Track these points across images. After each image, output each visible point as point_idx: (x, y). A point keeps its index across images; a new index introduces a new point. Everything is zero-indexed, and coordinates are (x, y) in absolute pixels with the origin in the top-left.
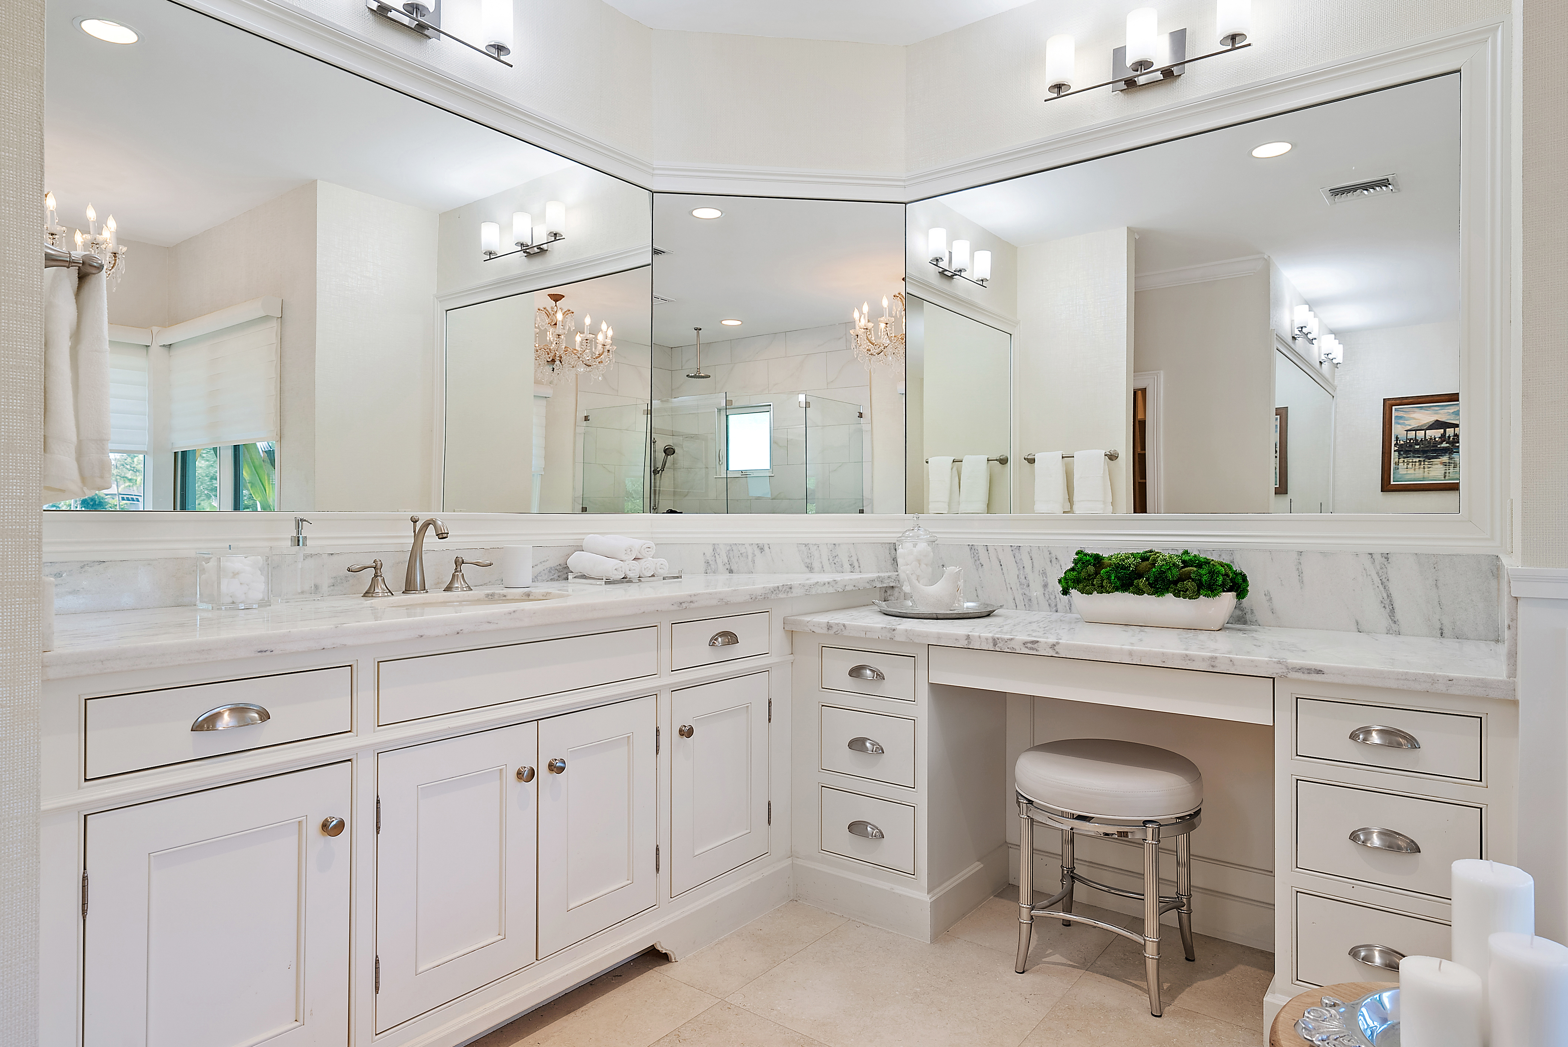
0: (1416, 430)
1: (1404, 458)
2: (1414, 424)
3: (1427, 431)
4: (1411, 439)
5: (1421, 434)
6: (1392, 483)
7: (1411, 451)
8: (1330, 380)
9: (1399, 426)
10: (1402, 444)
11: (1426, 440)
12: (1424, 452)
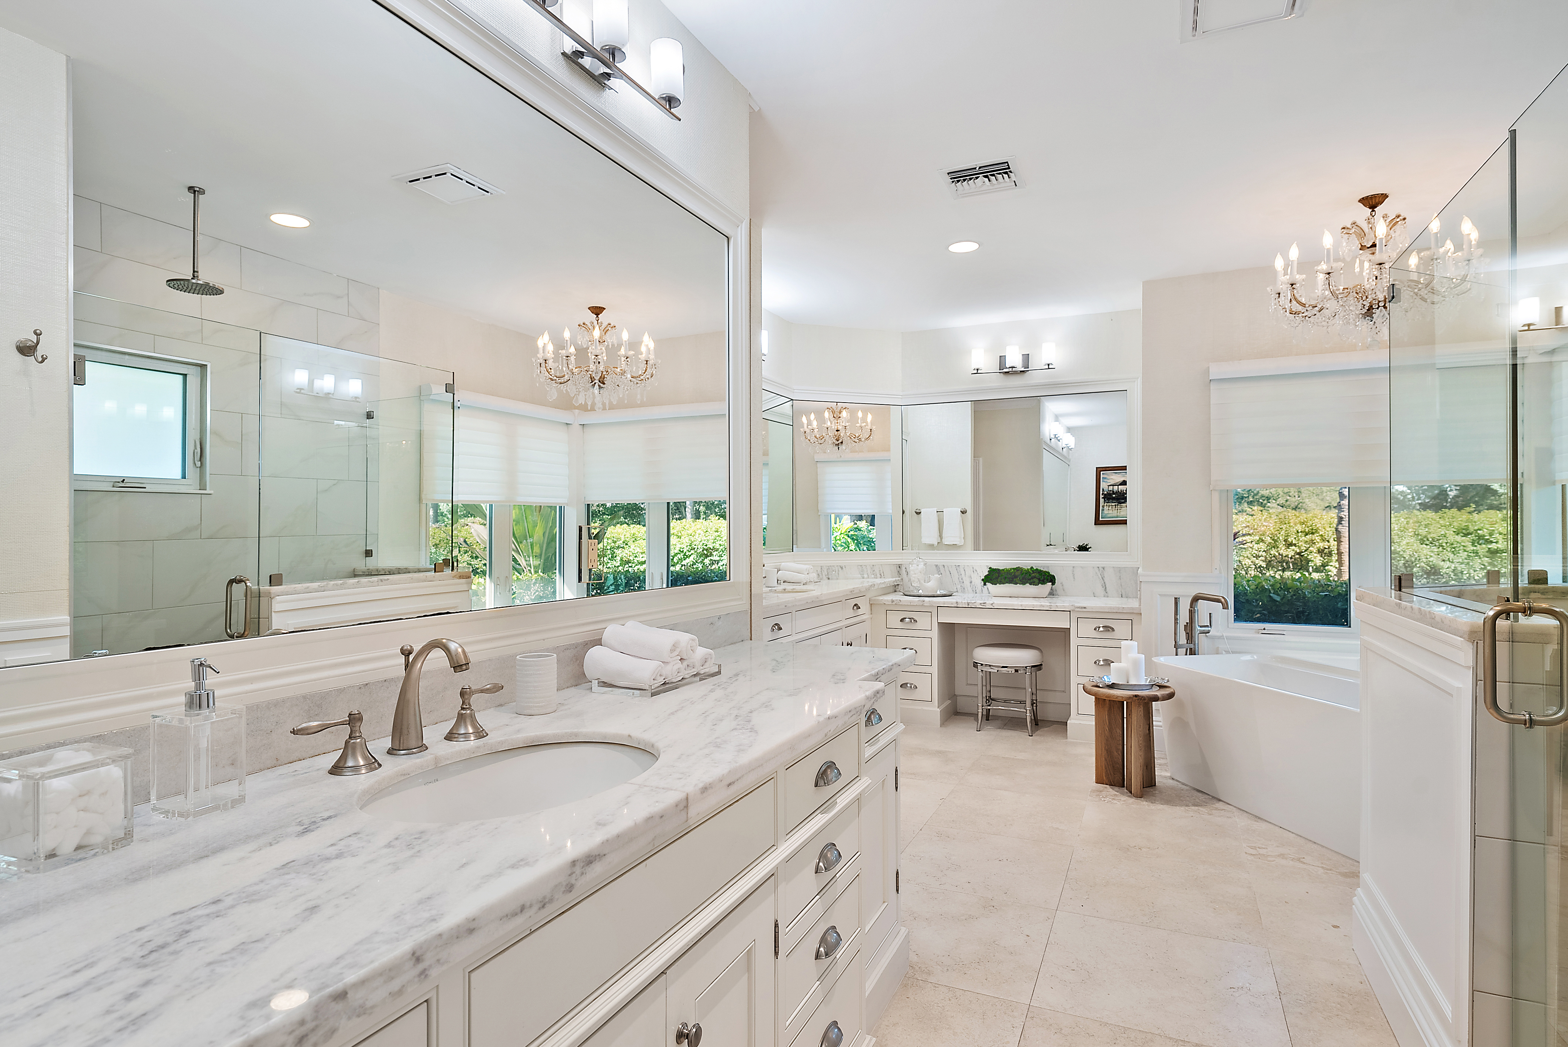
0: (1113, 486)
1: (1107, 503)
2: (1112, 483)
3: (1119, 486)
4: (1110, 491)
6: (1101, 519)
7: (1110, 498)
8: (1067, 457)
9: (1104, 483)
10: (1106, 494)
11: (1118, 491)
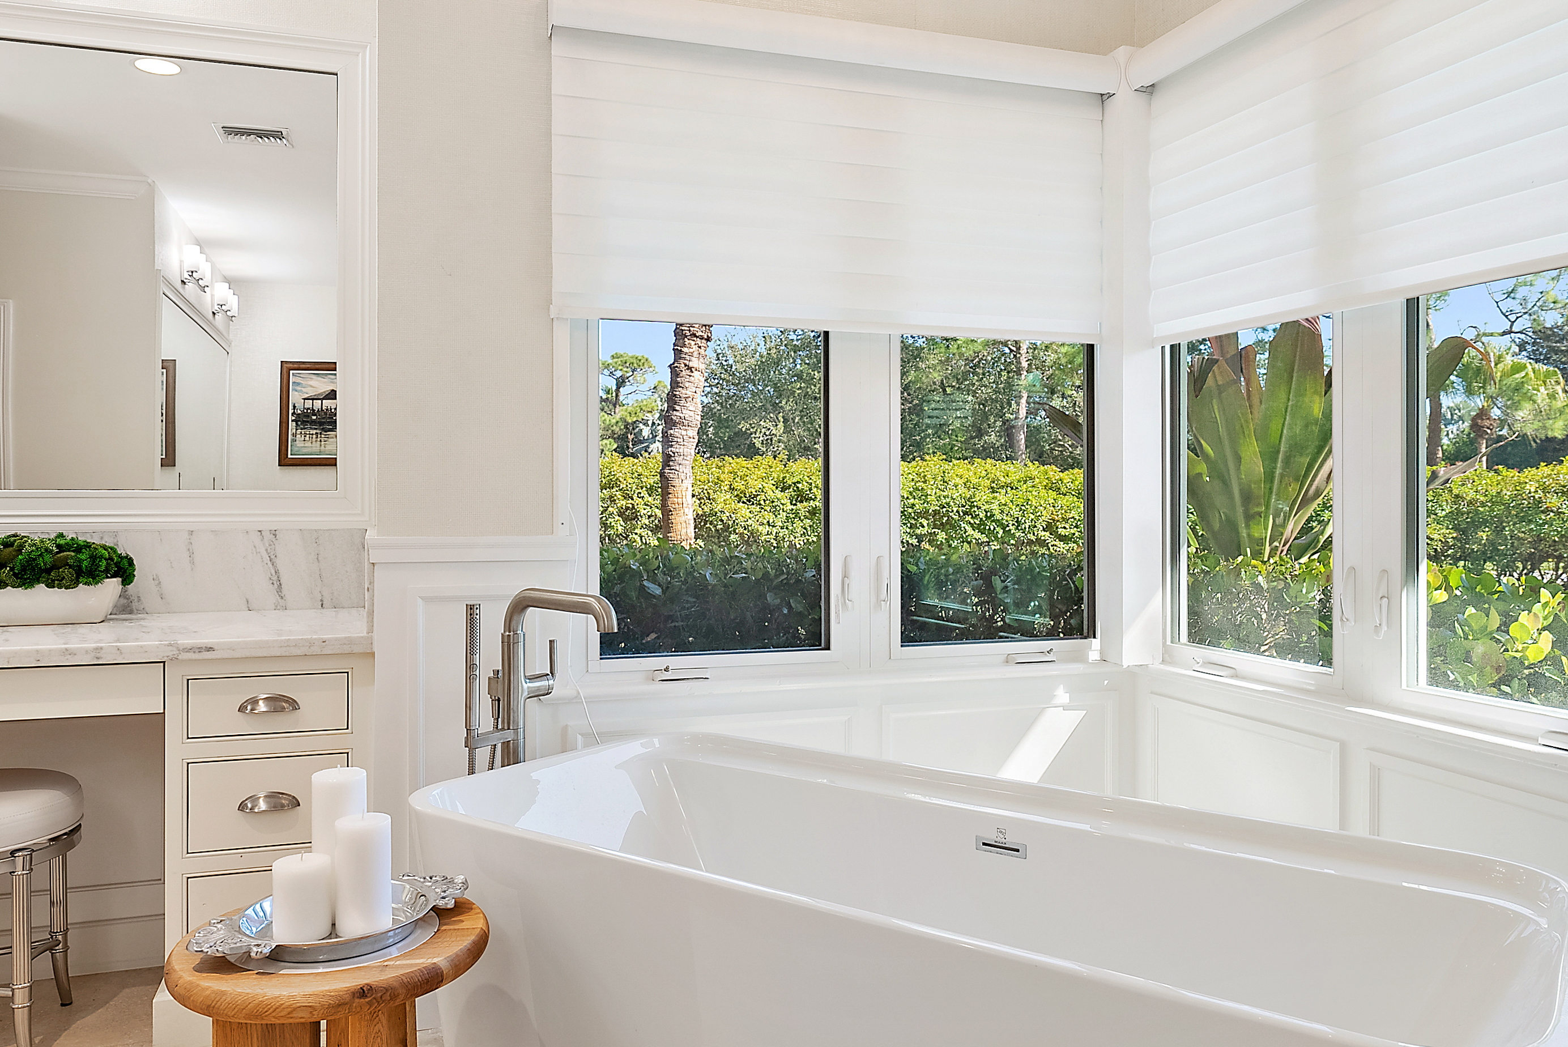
0: (313, 399)
1: (301, 429)
2: (311, 393)
3: (324, 401)
4: (309, 409)
5: (317, 404)
6: (289, 456)
7: (308, 422)
8: (225, 334)
9: (296, 393)
10: (299, 414)
11: (322, 410)
12: (321, 424)
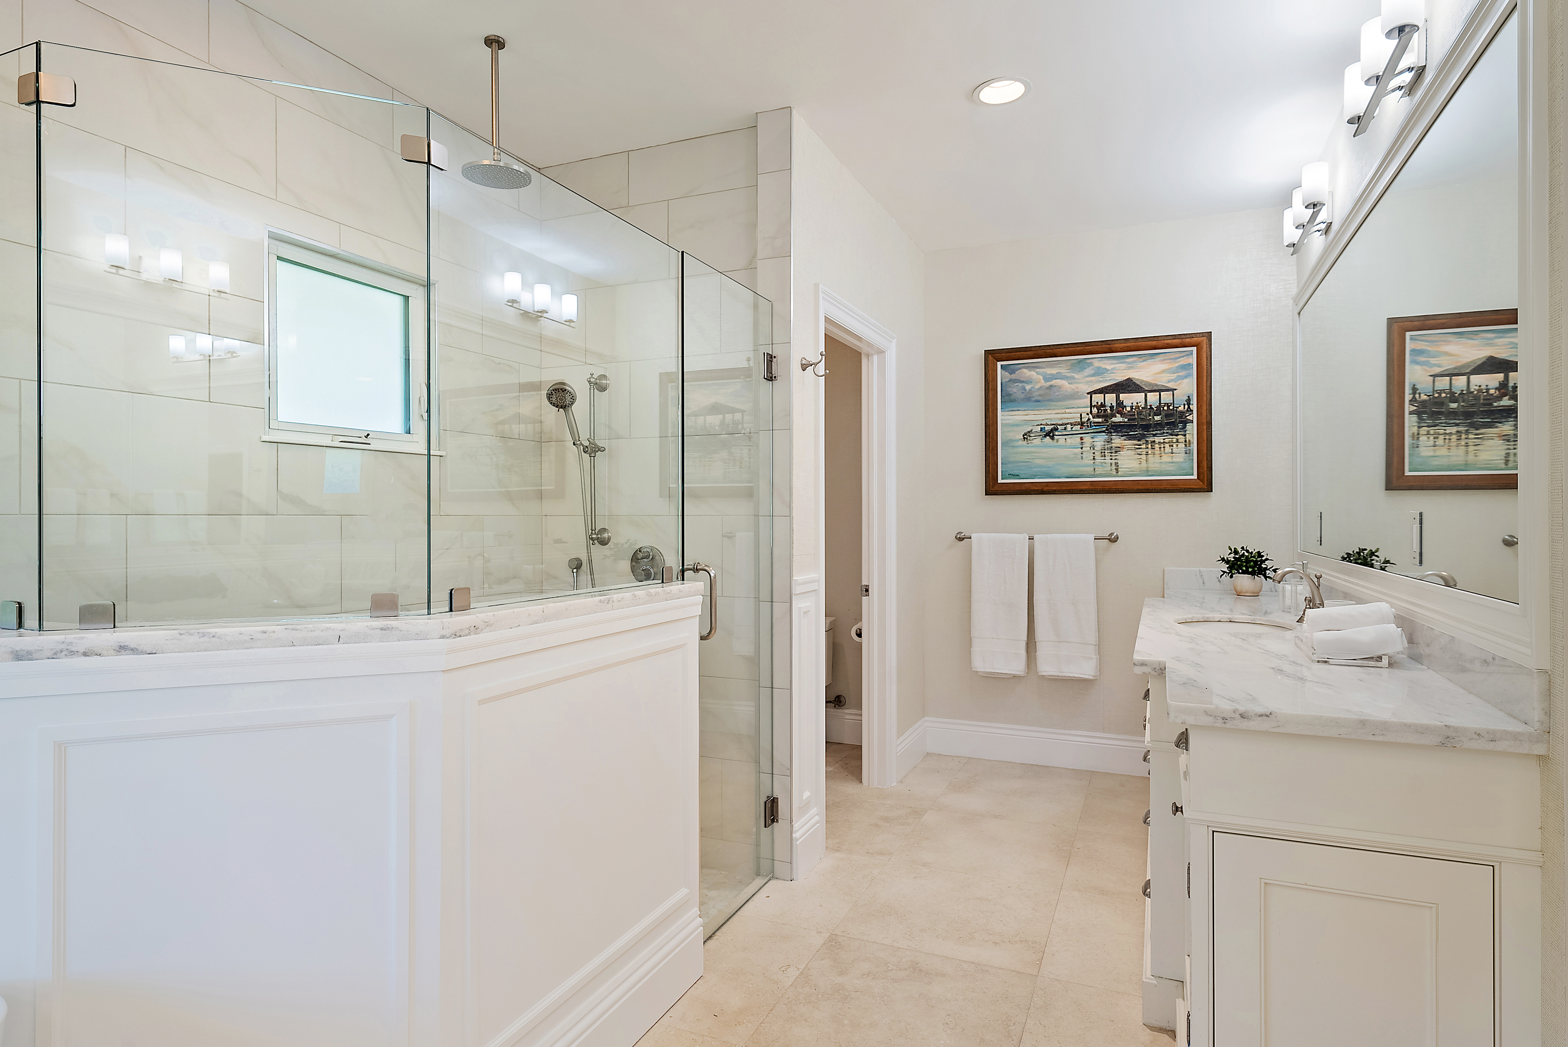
0: (1450, 375)
3: (1472, 377)
4: (1443, 391)
5: (1460, 383)
6: (1407, 473)
7: (1440, 413)
10: (1424, 401)
11: (1470, 392)
12: (1468, 415)
